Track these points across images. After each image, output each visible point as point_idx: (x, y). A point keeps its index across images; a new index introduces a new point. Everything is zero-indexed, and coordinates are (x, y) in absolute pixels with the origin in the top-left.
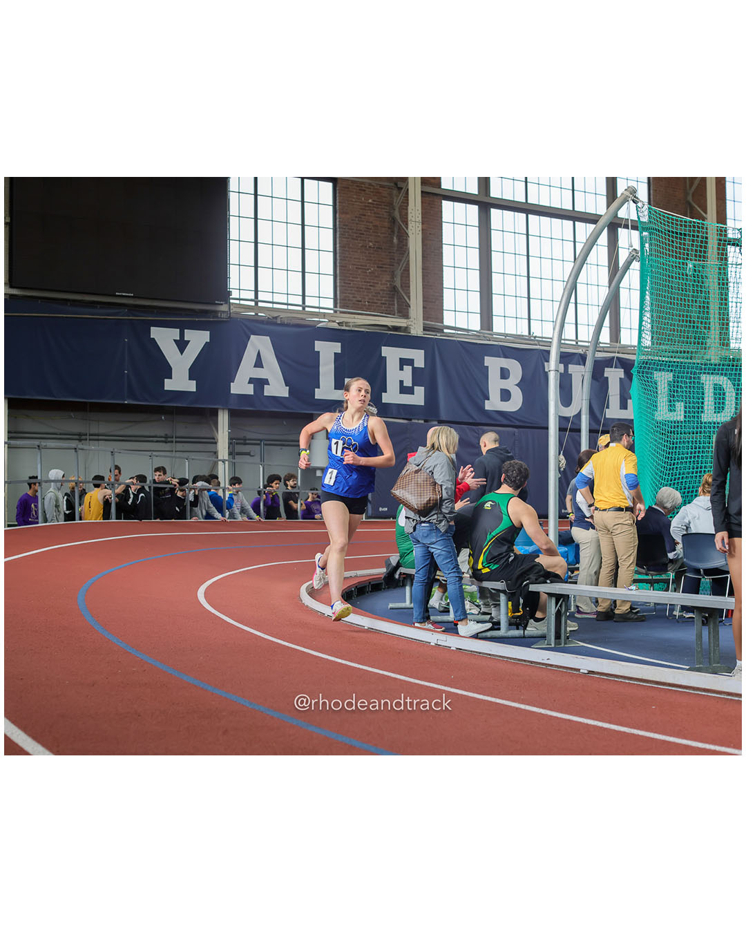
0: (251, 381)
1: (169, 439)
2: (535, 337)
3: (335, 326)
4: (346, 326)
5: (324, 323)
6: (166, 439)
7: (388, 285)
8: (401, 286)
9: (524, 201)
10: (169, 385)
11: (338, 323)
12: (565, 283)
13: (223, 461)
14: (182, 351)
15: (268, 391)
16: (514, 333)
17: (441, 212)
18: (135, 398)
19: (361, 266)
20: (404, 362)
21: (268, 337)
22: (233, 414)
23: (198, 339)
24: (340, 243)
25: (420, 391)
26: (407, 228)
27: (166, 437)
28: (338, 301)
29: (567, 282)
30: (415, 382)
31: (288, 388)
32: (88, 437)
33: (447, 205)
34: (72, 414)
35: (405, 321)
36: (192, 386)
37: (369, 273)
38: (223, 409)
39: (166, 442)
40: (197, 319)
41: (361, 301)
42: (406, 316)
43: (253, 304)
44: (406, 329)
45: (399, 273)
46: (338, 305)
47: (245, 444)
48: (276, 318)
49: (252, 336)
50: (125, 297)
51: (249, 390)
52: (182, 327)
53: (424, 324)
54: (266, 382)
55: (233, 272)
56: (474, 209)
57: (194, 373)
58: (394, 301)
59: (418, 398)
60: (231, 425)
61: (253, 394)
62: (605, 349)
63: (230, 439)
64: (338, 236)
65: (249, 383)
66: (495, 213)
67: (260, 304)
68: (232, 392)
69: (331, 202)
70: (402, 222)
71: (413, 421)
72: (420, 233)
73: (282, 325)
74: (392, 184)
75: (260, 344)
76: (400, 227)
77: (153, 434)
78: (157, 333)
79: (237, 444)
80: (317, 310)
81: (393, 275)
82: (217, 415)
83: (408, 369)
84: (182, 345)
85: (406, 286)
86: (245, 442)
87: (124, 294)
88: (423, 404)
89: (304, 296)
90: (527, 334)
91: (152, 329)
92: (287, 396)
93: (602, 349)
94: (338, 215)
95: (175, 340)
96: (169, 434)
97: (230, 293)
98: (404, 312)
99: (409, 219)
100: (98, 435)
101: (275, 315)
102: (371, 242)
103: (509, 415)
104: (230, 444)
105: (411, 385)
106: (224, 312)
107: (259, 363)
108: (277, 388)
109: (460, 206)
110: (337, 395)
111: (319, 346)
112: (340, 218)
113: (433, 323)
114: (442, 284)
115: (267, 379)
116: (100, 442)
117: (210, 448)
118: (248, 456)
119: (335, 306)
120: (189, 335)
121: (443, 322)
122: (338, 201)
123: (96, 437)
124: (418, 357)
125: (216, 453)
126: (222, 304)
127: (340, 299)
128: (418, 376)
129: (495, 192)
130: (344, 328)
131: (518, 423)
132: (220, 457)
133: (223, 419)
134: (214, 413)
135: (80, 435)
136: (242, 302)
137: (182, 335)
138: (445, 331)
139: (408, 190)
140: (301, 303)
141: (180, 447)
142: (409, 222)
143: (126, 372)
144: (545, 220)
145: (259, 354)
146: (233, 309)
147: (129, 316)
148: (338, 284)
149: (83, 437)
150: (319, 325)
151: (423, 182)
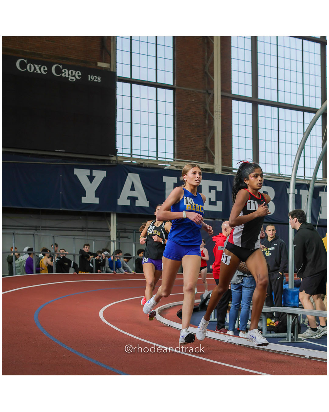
0: (129, 198)
1: (84, 230)
2: (282, 175)
3: (174, 168)
4: (180, 168)
5: (168, 166)
6: (83, 229)
7: (203, 146)
8: (210, 147)
9: (277, 101)
10: (84, 200)
11: (177, 167)
12: (299, 146)
13: (114, 241)
14: (91, 182)
15: (138, 203)
16: (271, 172)
17: (232, 107)
18: (67, 208)
19: (189, 136)
20: (211, 188)
21: (138, 174)
22: (119, 216)
23: (100, 175)
24: (177, 123)
25: (220, 204)
26: (213, 115)
27: (83, 228)
28: (176, 155)
29: (300, 145)
30: (217, 199)
31: (148, 202)
32: (40, 228)
33: (234, 103)
34: (32, 216)
35: (211, 165)
36: (96, 201)
37: (193, 139)
38: (114, 213)
39: (82, 231)
40: (99, 164)
41: (187, 155)
42: (213, 163)
43: (129, 156)
44: (213, 170)
45: (208, 139)
46: (176, 157)
47: (125, 232)
48: (142, 164)
49: (129, 174)
50: (60, 152)
51: (128, 203)
52: (91, 168)
53: (222, 167)
54: (136, 198)
55: (119, 139)
56: (249, 105)
57: (98, 193)
58: (206, 155)
59: (219, 207)
60: (118, 222)
61: (129, 205)
62: (320, 182)
63: (117, 229)
64: (176, 119)
65: (128, 199)
66: (261, 107)
67: (134, 156)
68: (118, 204)
69: (172, 101)
70: (211, 112)
71: (217, 220)
72: (220, 118)
73: (146, 167)
74: (205, 91)
75: (133, 178)
76: (209, 115)
77: (76, 227)
78: (77, 172)
79: (121, 232)
80: (164, 160)
81: (205, 141)
82: (110, 217)
83: (213, 192)
84: (91, 178)
85: (213, 147)
86: (125, 231)
87: (60, 151)
88: (221, 210)
89: (157, 152)
90: (278, 173)
91: (75, 169)
92: (148, 206)
93: (318, 182)
94: (176, 108)
95: (88, 176)
96: (84, 226)
97: (117, 150)
98: (211, 161)
99: (215, 109)
100: (46, 227)
101: (142, 162)
102: (194, 122)
103: (268, 217)
104: (117, 232)
105: (215, 201)
106: (114, 160)
107: (133, 189)
108: (143, 202)
109: (242, 103)
111: (165, 179)
112: (177, 109)
113: (227, 167)
114: (232, 146)
115: (137, 197)
116: (47, 231)
117: (106, 234)
118: (126, 239)
119: (174, 157)
120: (95, 173)
121: (232, 167)
122: (176, 100)
123: (45, 228)
124: (219, 185)
125: (109, 237)
126: (113, 156)
127: (177, 154)
128: (219, 196)
129: (261, 96)
130: (179, 169)
131: (272, 221)
132: (112, 239)
133: (113, 219)
134: (109, 215)
135: (36, 227)
136: (124, 155)
137: (91, 173)
138: (234, 171)
139: (214, 94)
140: (155, 156)
141: (90, 233)
142: (214, 112)
143: (61, 193)
144: (288, 111)
145: (133, 184)
146: (119, 159)
147: (62, 163)
148: (176, 146)
149: (38, 228)
150: (165, 168)
151: (222, 90)
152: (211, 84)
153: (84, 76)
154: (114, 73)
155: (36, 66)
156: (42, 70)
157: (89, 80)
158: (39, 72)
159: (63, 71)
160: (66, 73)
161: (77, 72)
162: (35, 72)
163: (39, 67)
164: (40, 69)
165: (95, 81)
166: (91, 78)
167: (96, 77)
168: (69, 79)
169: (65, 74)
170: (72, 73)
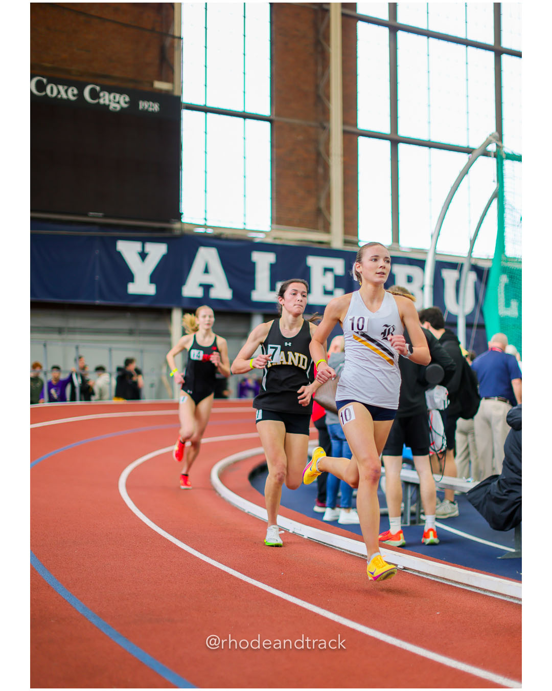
0: (201, 285)
1: (134, 332)
3: (269, 240)
4: (279, 241)
5: (259, 238)
6: (131, 332)
7: (314, 207)
10: (133, 289)
11: (275, 239)
14: (143, 261)
15: (215, 294)
17: (357, 147)
18: (105, 300)
19: (293, 190)
20: (327, 270)
23: (157, 251)
24: (276, 172)
26: (329, 159)
27: (131, 330)
28: (275, 219)
31: (231, 291)
32: (66, 330)
33: (362, 140)
34: (54, 312)
35: (328, 236)
36: (151, 290)
37: (299, 196)
38: (177, 307)
39: (131, 335)
40: (156, 235)
41: (292, 219)
42: (328, 231)
43: (202, 222)
44: (328, 243)
45: (323, 196)
46: (275, 223)
48: (221, 234)
50: (95, 216)
51: (199, 293)
52: (144, 240)
53: (344, 238)
54: (211, 287)
56: (386, 144)
57: (154, 278)
58: (319, 220)
61: (202, 296)
64: (274, 167)
65: (200, 287)
66: (401, 146)
68: (183, 295)
70: (327, 155)
72: (342, 164)
73: (227, 239)
74: (317, 124)
75: (207, 256)
77: (120, 328)
78: (122, 246)
81: (318, 199)
83: (330, 277)
84: (143, 255)
85: (328, 207)
87: (95, 214)
91: (118, 242)
92: (231, 298)
94: (274, 150)
95: (137, 252)
96: (134, 328)
97: (181, 214)
98: (327, 228)
99: (332, 151)
100: (75, 329)
101: (221, 232)
102: (301, 171)
105: (332, 288)
106: (176, 229)
107: (206, 271)
108: (222, 291)
110: (272, 297)
111: (256, 256)
112: (276, 151)
113: (351, 238)
114: (358, 205)
115: (212, 285)
116: (77, 335)
117: (165, 338)
119: (272, 223)
120: (149, 247)
121: (357, 237)
122: (274, 138)
123: (72, 331)
124: (339, 265)
126: (175, 223)
128: (339, 281)
130: (277, 242)
133: (177, 317)
134: (169, 312)
135: (59, 328)
137: (143, 247)
139: (330, 129)
142: (331, 156)
143: (97, 278)
145: (207, 265)
146: (186, 228)
147: (99, 232)
148: (274, 206)
149: (62, 331)
150: (257, 241)
151: (345, 123)
152: (325, 113)
153: (133, 103)
154: (178, 99)
155: (61, 87)
156: (70, 94)
157: (141, 107)
158: (64, 96)
159: (101, 94)
160: (106, 99)
161: (123, 97)
162: (59, 96)
163: (64, 90)
164: (66, 91)
165: (150, 109)
166: (143, 105)
167: (151, 103)
168: (111, 108)
169: (104, 100)
170: (115, 98)
